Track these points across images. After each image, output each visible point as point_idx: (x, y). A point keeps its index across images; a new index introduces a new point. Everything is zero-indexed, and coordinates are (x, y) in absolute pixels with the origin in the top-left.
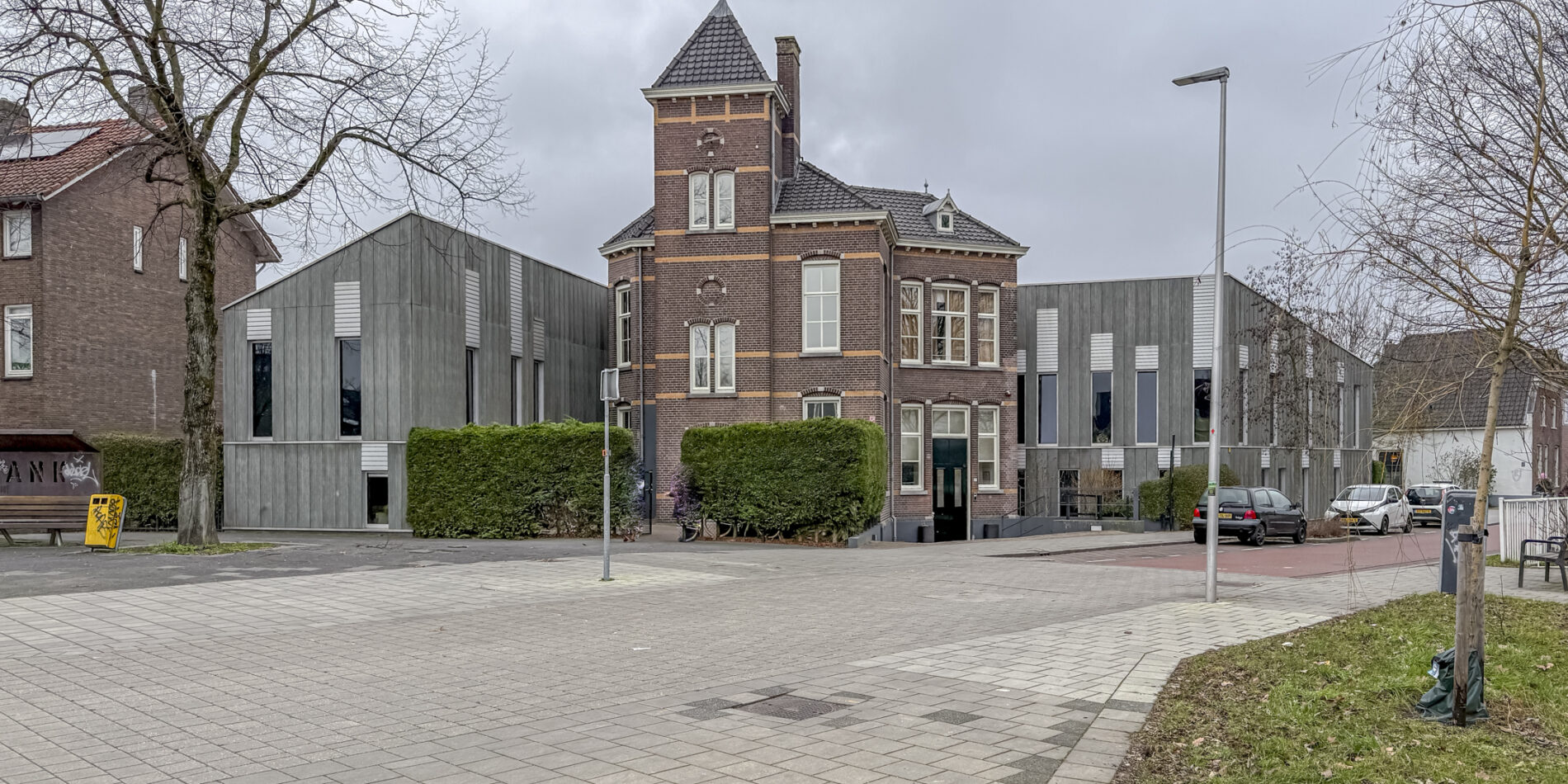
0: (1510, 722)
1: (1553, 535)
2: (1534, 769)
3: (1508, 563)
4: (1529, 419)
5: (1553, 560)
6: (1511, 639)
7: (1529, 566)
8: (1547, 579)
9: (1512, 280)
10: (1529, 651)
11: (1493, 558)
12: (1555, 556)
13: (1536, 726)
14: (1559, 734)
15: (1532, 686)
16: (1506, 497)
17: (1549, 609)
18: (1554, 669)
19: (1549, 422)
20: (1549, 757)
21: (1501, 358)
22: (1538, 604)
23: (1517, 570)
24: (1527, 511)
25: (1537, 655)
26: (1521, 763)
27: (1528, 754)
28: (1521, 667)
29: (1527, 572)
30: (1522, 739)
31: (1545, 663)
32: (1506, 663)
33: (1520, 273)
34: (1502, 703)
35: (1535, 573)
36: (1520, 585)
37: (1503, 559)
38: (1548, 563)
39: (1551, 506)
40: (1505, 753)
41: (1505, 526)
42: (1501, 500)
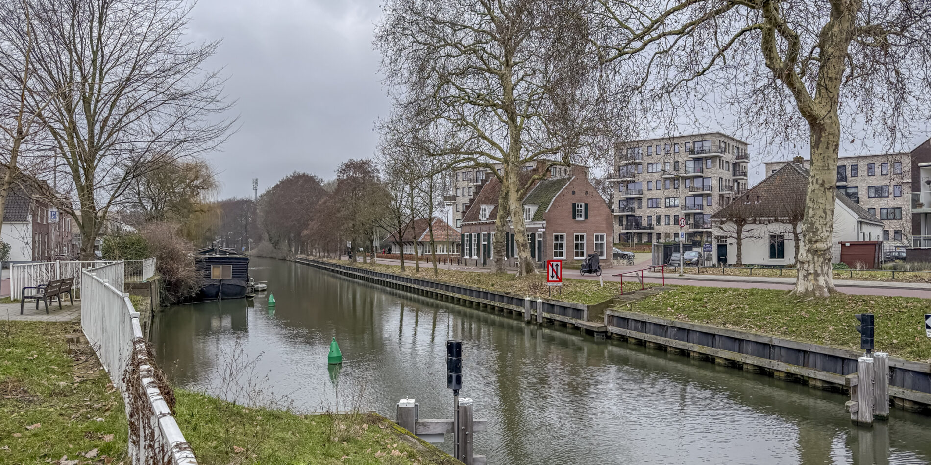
0: (11, 392)
1: (42, 283)
2: (22, 416)
3: (15, 301)
4: (30, 218)
5: (40, 298)
6: (14, 345)
7: (28, 302)
8: (37, 308)
9: (12, 145)
10: (24, 350)
11: (7, 298)
12: (41, 295)
13: (26, 392)
14: (38, 393)
15: (25, 369)
16: (14, 263)
17: (37, 325)
18: (38, 358)
19: (42, 219)
20: (31, 407)
21: (5, 187)
22: (31, 323)
23: (19, 305)
24: (26, 270)
25: (28, 352)
26: (15, 414)
27: (19, 408)
28: (19, 359)
29: (26, 305)
30: (16, 400)
31: (32, 356)
32: (10, 359)
33: (18, 141)
34: (6, 382)
35: (30, 306)
36: (22, 313)
37: (12, 299)
38: (38, 299)
39: (40, 268)
40: (6, 410)
41: (13, 279)
42: (11, 265)
